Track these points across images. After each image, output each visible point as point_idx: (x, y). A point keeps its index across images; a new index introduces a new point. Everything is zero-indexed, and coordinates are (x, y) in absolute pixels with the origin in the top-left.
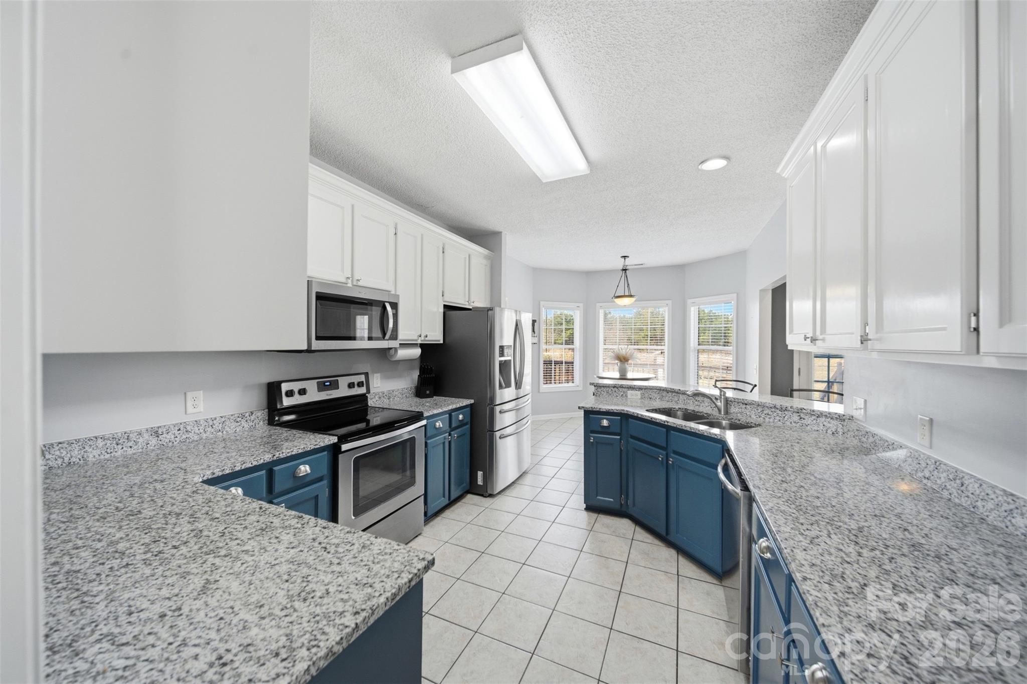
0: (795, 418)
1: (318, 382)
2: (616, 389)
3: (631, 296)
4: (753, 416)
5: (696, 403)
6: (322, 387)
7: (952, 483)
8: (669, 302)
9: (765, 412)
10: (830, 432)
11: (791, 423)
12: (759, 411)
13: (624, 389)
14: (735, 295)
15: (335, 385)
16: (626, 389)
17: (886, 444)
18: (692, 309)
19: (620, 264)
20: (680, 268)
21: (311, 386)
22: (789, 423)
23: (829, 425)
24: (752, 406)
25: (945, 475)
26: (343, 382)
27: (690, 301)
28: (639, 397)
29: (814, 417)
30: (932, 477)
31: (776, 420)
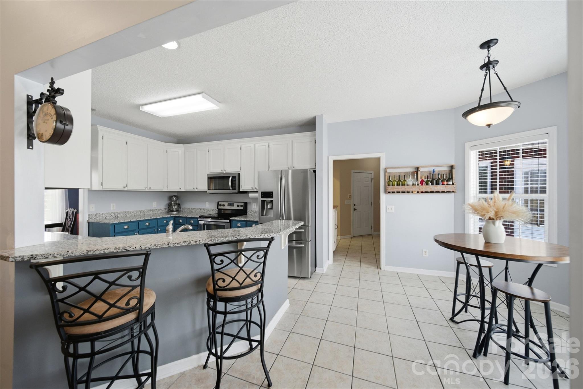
1: (228, 203)
6: (229, 205)
15: (233, 205)
21: (226, 204)
26: (236, 204)
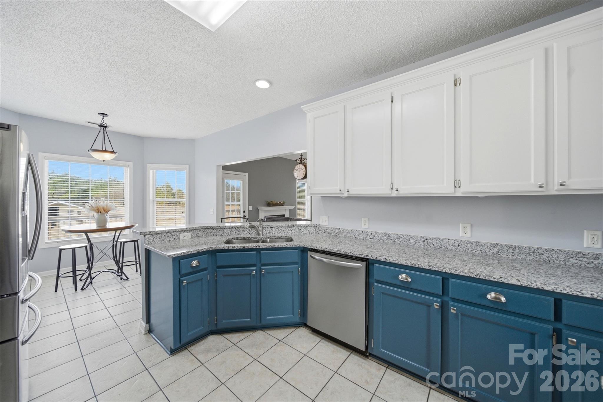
0: (297, 229)
2: (169, 234)
3: (113, 152)
4: (276, 233)
5: (239, 233)
7: (384, 237)
8: (131, 164)
9: (282, 230)
10: (311, 233)
11: (295, 233)
12: (279, 230)
13: (176, 233)
14: (188, 166)
16: (178, 233)
17: (347, 231)
18: (151, 171)
19: (99, 119)
20: (141, 139)
22: (294, 233)
23: (310, 230)
24: (275, 228)
25: (381, 235)
27: (149, 165)
28: (190, 237)
29: (305, 228)
30: (374, 238)
31: (288, 233)
